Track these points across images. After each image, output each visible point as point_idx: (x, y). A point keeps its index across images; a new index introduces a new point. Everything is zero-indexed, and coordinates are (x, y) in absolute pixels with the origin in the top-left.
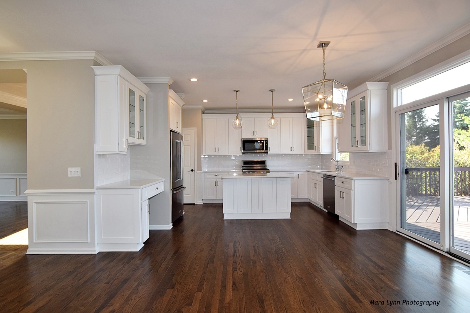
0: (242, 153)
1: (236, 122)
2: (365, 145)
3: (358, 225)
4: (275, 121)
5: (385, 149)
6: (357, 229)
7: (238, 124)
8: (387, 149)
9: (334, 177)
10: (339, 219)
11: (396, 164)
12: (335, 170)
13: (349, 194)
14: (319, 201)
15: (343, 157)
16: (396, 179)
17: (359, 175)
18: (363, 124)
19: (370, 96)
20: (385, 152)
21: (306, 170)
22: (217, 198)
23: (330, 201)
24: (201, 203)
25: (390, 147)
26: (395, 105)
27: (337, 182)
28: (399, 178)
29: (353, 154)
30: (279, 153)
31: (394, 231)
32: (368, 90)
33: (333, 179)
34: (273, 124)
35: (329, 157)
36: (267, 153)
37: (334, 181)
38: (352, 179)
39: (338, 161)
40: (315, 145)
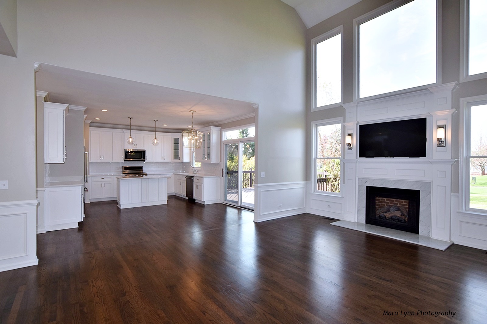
0: (124, 161)
1: (129, 140)
2: (209, 159)
3: (205, 202)
4: (157, 141)
5: (219, 162)
6: (205, 204)
7: (131, 142)
8: (219, 161)
9: (193, 177)
10: (196, 201)
11: (223, 169)
12: (192, 173)
13: (201, 186)
14: (183, 193)
15: (197, 165)
16: (223, 177)
17: (206, 175)
18: (209, 147)
19: (212, 133)
20: (218, 163)
21: (173, 173)
22: (104, 197)
23: (190, 192)
24: (89, 202)
25: (221, 161)
26: (223, 140)
27: (195, 180)
28: (224, 176)
29: (203, 164)
30: (153, 161)
31: (222, 203)
32: (211, 130)
33: (192, 178)
34: (156, 143)
35: (189, 164)
36: (145, 161)
37: (193, 179)
38: (203, 177)
39: (194, 167)
40: (179, 156)
